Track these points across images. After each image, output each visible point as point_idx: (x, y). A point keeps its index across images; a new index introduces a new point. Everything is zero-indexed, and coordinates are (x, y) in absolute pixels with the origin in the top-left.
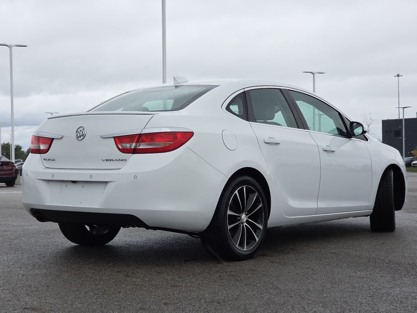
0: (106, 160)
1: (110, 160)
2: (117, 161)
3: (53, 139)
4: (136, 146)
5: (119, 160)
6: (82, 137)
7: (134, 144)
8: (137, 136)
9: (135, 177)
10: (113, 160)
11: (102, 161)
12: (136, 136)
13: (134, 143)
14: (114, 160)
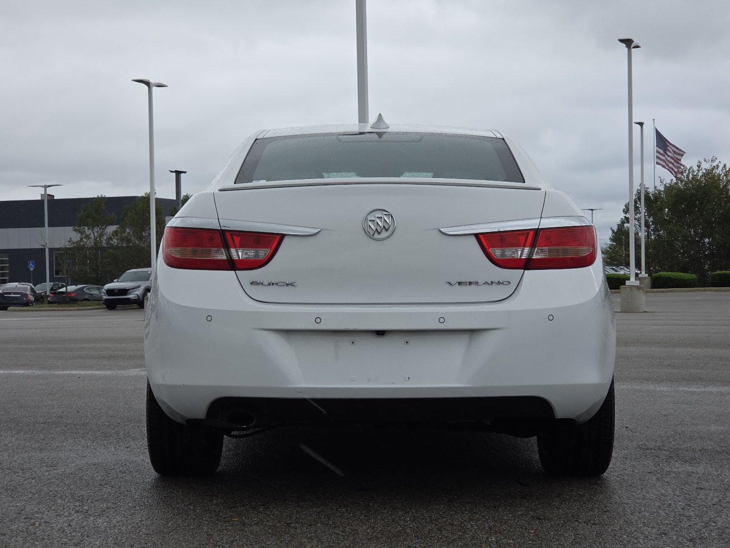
0: (460, 283)
1: (470, 283)
2: (486, 286)
3: (282, 237)
4: (531, 253)
5: (492, 283)
6: (384, 234)
7: (527, 250)
8: (532, 233)
9: (551, 318)
10: (477, 283)
11: (448, 285)
12: (529, 233)
13: (524, 246)
14: (481, 282)
